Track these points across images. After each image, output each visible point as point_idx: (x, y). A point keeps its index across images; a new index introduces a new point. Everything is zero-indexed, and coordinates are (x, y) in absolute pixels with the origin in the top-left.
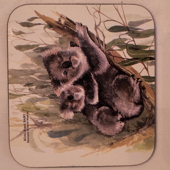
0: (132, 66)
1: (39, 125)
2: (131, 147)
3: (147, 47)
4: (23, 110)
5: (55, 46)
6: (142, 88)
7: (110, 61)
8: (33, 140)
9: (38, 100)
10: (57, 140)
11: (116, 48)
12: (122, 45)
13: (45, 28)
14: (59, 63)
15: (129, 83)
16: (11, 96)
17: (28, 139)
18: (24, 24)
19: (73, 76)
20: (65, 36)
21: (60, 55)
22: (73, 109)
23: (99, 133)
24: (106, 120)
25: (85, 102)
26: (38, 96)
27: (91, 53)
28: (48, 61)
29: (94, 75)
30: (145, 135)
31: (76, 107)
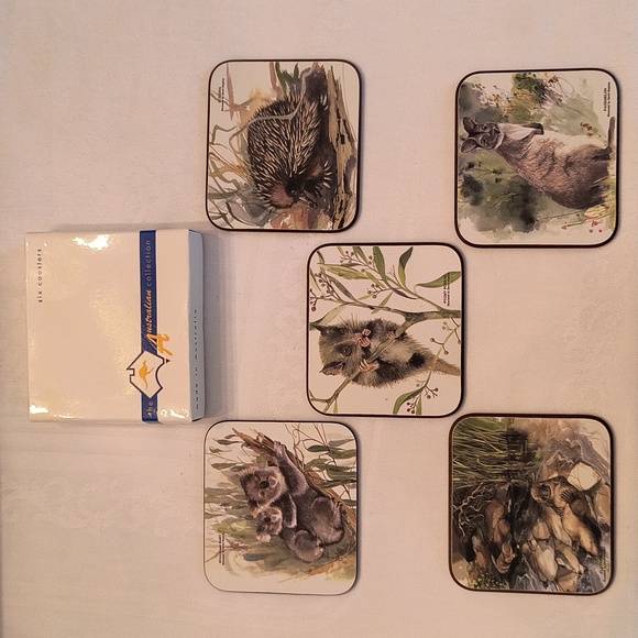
0: (332, 488)
1: (235, 547)
2: (330, 575)
3: (348, 469)
4: (219, 531)
5: (252, 465)
6: (343, 513)
8: (228, 563)
9: (234, 521)
10: (253, 564)
11: (315, 469)
12: (323, 467)
13: (242, 446)
14: (257, 482)
15: (329, 507)
16: (207, 516)
17: (223, 562)
18: (221, 442)
19: (270, 497)
20: (262, 455)
21: (257, 474)
22: (269, 532)
23: (297, 558)
24: (305, 545)
25: (283, 525)
26: (234, 517)
27: (290, 474)
28: (245, 481)
29: (293, 498)
30: (345, 562)
31: (273, 530)
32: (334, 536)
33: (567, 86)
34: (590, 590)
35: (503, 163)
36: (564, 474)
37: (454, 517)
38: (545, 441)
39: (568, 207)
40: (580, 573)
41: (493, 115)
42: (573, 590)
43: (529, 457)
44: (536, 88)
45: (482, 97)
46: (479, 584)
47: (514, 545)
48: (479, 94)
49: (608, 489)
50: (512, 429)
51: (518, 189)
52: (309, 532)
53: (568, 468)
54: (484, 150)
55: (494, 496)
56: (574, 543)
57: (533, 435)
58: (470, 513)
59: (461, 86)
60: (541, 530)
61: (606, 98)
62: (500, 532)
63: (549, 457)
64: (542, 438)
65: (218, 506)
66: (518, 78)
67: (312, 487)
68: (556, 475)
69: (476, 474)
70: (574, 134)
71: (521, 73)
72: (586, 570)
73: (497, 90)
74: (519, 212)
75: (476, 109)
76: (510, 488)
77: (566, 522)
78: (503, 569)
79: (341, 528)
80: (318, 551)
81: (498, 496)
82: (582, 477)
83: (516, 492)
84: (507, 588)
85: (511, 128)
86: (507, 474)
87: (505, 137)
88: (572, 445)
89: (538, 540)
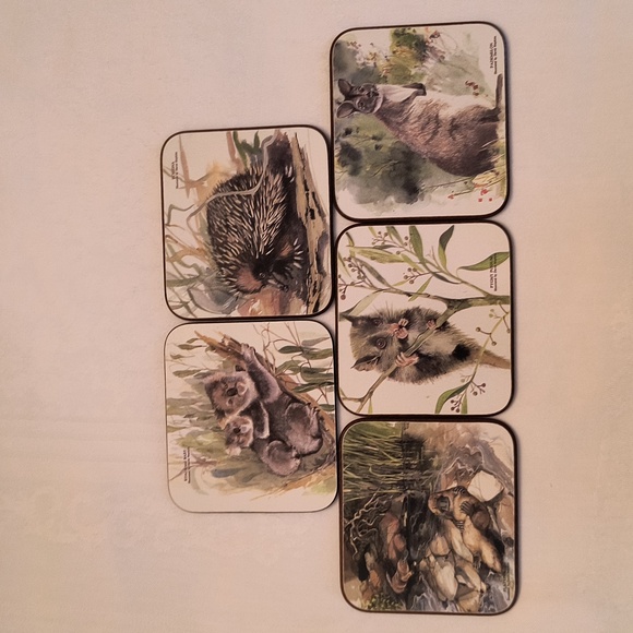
0: (308, 393)
1: (202, 463)
2: (308, 489)
3: (325, 370)
4: (183, 446)
5: (218, 371)
6: (320, 419)
7: (281, 387)
8: (195, 480)
9: (200, 433)
10: (222, 480)
11: (288, 372)
12: (296, 369)
13: (206, 350)
14: (224, 390)
15: (305, 413)
16: (169, 429)
17: (189, 479)
18: (182, 347)
19: (239, 406)
20: (229, 359)
21: (224, 381)
22: (240, 444)
23: (271, 471)
24: (279, 457)
25: (254, 435)
26: (200, 429)
27: (260, 378)
30: (325, 475)
31: (243, 442)
32: (312, 445)
33: (449, 42)
34: (493, 610)
35: (382, 128)
36: (463, 483)
37: (345, 533)
38: (442, 448)
39: (455, 174)
40: (482, 591)
41: (369, 75)
42: (474, 610)
43: (425, 465)
44: (416, 44)
45: (357, 56)
46: (374, 605)
47: (410, 562)
48: (355, 53)
49: (512, 499)
50: (407, 435)
51: (400, 156)
52: (284, 442)
53: (468, 477)
54: (362, 115)
55: (389, 508)
56: (476, 559)
57: (430, 441)
58: (362, 527)
59: (336, 45)
60: (439, 545)
61: (493, 54)
62: (395, 548)
63: (447, 466)
64: (440, 445)
65: (180, 418)
66: (396, 35)
67: (285, 392)
68: (455, 485)
69: (368, 485)
70: (459, 94)
71: (400, 29)
72: (489, 588)
73: (375, 48)
74: (402, 182)
75: (352, 69)
76: (405, 499)
77: (466, 536)
78: (399, 589)
79: (319, 436)
80: (295, 463)
81: (392, 508)
82: (484, 487)
83: (412, 504)
84: (404, 608)
85: (390, 89)
86: (403, 484)
87: (385, 100)
88: (472, 452)
89: (437, 556)
